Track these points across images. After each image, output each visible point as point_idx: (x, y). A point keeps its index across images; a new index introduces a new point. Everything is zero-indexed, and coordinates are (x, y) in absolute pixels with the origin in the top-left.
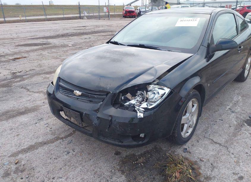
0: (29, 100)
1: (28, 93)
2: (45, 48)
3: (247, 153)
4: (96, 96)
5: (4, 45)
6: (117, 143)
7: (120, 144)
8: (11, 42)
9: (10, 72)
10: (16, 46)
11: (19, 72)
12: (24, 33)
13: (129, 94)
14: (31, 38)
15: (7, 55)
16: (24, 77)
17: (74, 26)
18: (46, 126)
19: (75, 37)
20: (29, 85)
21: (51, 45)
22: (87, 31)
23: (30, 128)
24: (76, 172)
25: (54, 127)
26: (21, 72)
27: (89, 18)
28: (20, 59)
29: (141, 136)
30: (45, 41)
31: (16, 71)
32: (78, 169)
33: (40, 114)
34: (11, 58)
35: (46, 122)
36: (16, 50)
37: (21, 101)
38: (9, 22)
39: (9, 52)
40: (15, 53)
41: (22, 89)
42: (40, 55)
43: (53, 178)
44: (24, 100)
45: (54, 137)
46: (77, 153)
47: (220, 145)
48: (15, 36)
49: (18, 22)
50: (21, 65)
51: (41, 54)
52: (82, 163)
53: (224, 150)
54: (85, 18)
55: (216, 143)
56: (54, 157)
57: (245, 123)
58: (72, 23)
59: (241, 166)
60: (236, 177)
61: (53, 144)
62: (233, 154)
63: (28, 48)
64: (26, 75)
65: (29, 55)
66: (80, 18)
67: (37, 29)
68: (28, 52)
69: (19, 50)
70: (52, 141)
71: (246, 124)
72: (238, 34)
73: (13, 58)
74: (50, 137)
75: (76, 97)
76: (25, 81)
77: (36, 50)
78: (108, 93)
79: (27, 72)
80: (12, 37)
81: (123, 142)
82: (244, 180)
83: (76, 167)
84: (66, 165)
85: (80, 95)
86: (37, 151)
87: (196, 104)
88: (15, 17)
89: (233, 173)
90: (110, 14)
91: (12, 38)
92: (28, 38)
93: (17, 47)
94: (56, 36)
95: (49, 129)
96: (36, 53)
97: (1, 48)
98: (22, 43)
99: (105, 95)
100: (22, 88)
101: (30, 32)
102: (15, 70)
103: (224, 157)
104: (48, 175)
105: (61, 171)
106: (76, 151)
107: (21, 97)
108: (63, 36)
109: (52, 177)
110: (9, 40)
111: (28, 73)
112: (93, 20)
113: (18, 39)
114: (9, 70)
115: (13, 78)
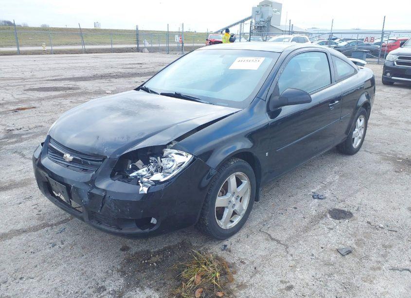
0: (19, 171)
1: (23, 160)
2: (69, 95)
3: (313, 255)
4: (89, 162)
5: (8, 88)
6: (113, 230)
7: (117, 231)
8: (19, 84)
9: (5, 129)
10: (25, 90)
11: (18, 129)
12: (44, 70)
13: (140, 161)
14: (52, 78)
15: (8, 103)
16: (24, 137)
17: (125, 63)
18: (33, 207)
19: (121, 80)
20: (26, 149)
21: (79, 91)
22: (142, 71)
23: (9, 209)
24: (57, 271)
25: (44, 210)
26: (20, 129)
27: (152, 50)
28: (26, 110)
29: (152, 222)
30: (71, 84)
31: (14, 128)
32: (60, 268)
33: (30, 191)
34: (12, 108)
35: (34, 202)
36: (23, 96)
37: (8, 171)
38: (25, 53)
39: (11, 99)
40: (22, 101)
41: (14, 155)
42: (58, 105)
43: (21, 278)
44: (12, 170)
45: (40, 223)
46: (67, 246)
47: (278, 242)
48: (28, 75)
49: (39, 54)
50: (24, 119)
51: (60, 103)
52: (69, 260)
53: (281, 250)
54: (146, 50)
55: (273, 239)
56: (32, 250)
57: (329, 213)
58: (123, 58)
59: (296, 272)
60: (283, 286)
61: (36, 233)
62: (292, 255)
63: (42, 94)
64: (27, 134)
65: (42, 104)
66: (138, 50)
67: (65, 66)
68: (40, 100)
69: (28, 96)
70: (35, 229)
71: (328, 216)
72: (331, 83)
73: (16, 107)
74: (35, 223)
75: (65, 163)
76: (23, 143)
77: (55, 97)
78: (104, 158)
79: (30, 129)
80: (23, 77)
81: (121, 229)
82: (292, 290)
83: (58, 265)
84: (45, 261)
85: (71, 160)
86: (9, 242)
87: (246, 180)
88: (36, 45)
89: (281, 282)
90: (184, 45)
91: (22, 79)
92: (47, 79)
93: (25, 92)
94: (91, 77)
95: (36, 212)
96: (52, 102)
97: (2, 92)
98: (36, 87)
99: (101, 161)
100: (14, 153)
101: (54, 69)
102: (14, 125)
103: (277, 259)
104: (14, 275)
105: (36, 269)
106: (66, 243)
107: (9, 165)
108: (102, 77)
109: (20, 276)
110: (17, 81)
111: (30, 131)
112: (158, 54)
113: (32, 80)
114: (4, 125)
115: (7, 138)
